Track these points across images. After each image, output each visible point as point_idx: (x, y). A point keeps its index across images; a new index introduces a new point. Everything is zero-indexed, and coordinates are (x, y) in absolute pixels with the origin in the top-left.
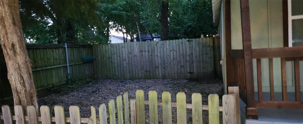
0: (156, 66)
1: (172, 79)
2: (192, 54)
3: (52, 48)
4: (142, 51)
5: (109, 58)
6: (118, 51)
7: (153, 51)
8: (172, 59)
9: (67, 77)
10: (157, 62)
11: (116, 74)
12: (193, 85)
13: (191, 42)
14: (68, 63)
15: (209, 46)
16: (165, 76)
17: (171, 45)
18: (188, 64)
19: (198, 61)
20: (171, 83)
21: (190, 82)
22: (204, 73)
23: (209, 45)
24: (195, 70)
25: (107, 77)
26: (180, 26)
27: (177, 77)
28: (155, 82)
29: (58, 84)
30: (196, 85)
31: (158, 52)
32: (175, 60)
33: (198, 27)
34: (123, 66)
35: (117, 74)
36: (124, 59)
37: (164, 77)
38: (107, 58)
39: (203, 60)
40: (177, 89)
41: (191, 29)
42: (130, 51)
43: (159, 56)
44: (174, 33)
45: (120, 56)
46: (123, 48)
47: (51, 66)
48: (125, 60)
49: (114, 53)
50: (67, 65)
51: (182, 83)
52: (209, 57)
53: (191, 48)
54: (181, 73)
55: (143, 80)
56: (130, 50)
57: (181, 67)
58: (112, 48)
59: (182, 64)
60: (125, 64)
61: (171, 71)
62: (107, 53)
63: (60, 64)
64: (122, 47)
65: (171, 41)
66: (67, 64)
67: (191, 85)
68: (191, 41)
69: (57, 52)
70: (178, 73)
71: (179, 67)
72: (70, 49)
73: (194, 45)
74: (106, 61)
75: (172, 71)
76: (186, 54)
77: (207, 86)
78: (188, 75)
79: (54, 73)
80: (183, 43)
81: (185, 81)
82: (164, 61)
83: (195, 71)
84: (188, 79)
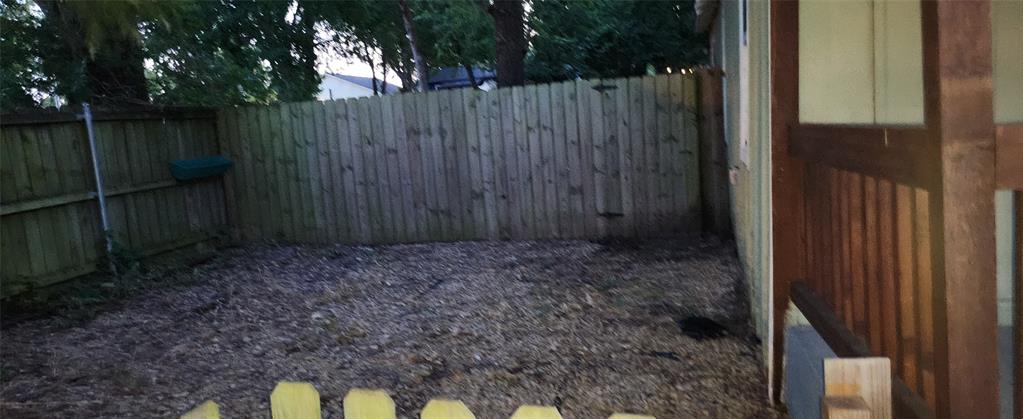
0: (473, 192)
1: (538, 240)
2: (613, 139)
3: (20, 126)
4: (417, 133)
5: (285, 162)
6: (320, 132)
7: (460, 130)
8: (535, 160)
9: (101, 244)
10: (475, 175)
11: (318, 226)
12: (619, 271)
13: (607, 92)
14: (102, 185)
15: (681, 107)
16: (508, 229)
17: (531, 108)
18: (597, 182)
19: (639, 169)
20: (532, 261)
21: (605, 255)
22: (661, 216)
23: (682, 103)
24: (628, 203)
25: (281, 234)
26: (571, 35)
27: (556, 234)
28: (470, 255)
29: (60, 277)
30: (628, 267)
31: (479, 135)
32: (546, 167)
33: (637, 37)
34: (344, 191)
35: (320, 222)
36: (345, 163)
37: (506, 234)
38: (277, 163)
39: (657, 165)
40: (554, 292)
41: (611, 45)
42: (368, 134)
43: (484, 149)
44: (550, 59)
45: (328, 154)
46: (339, 121)
47: (18, 201)
48: (350, 168)
49: (307, 143)
50: (96, 199)
51: (574, 257)
52: (681, 152)
53: (610, 114)
54: (571, 217)
55: (425, 246)
56: (368, 129)
57: (572, 191)
58: (295, 120)
59: (576, 183)
60: (349, 185)
61: (534, 207)
62: (277, 143)
63: (58, 195)
64: (338, 116)
65: (531, 88)
66: (96, 190)
67: (609, 267)
68: (609, 88)
69: (47, 141)
70: (559, 216)
71: (564, 194)
72: (109, 127)
73: (621, 105)
74: (275, 173)
75: (537, 209)
76: (592, 139)
77: (673, 269)
78: (601, 223)
79: (34, 231)
80: (579, 98)
81: (588, 249)
82: (504, 170)
83: (627, 209)
84: (599, 242)
